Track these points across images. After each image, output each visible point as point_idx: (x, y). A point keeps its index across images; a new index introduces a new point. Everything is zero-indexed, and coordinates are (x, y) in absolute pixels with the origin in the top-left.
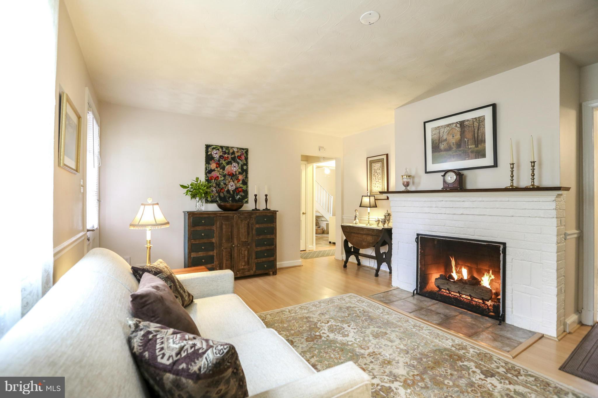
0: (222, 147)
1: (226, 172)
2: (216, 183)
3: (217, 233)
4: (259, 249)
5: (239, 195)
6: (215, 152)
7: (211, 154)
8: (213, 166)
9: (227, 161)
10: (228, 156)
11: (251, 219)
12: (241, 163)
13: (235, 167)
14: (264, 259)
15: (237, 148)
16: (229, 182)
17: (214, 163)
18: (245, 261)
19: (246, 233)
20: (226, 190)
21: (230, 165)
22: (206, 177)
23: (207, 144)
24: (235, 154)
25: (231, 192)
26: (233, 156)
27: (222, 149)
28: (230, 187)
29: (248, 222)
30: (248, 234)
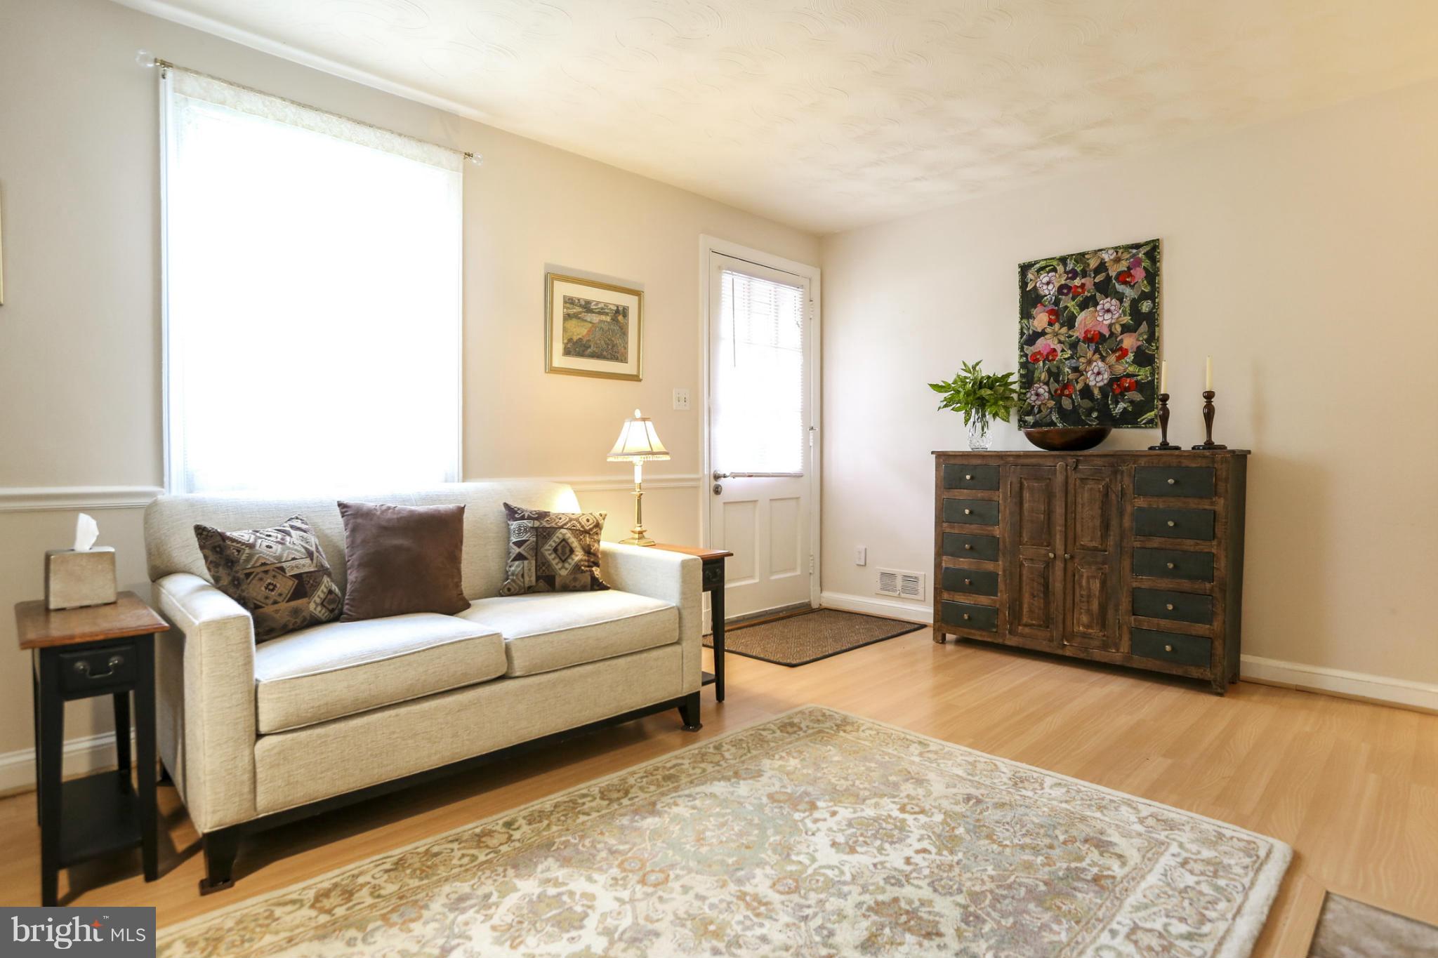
0: (1063, 260)
1: (1078, 333)
2: (1049, 372)
3: (1008, 511)
4: (1146, 582)
5: (1123, 400)
6: (1045, 280)
7: (1035, 286)
8: (1041, 320)
9: (1080, 298)
10: (1083, 281)
11: (1119, 477)
12: (1130, 293)
13: (1108, 311)
14: (1165, 623)
15: (1116, 249)
16: (1090, 362)
17: (1044, 311)
18: (1089, 611)
19: (1097, 522)
20: (1079, 387)
21: (1092, 309)
22: (1021, 356)
23: (1022, 262)
24: (1106, 270)
25: (1096, 392)
26: (1099, 278)
27: (1065, 265)
28: (1092, 378)
29: (1107, 487)
30: (1106, 526)
